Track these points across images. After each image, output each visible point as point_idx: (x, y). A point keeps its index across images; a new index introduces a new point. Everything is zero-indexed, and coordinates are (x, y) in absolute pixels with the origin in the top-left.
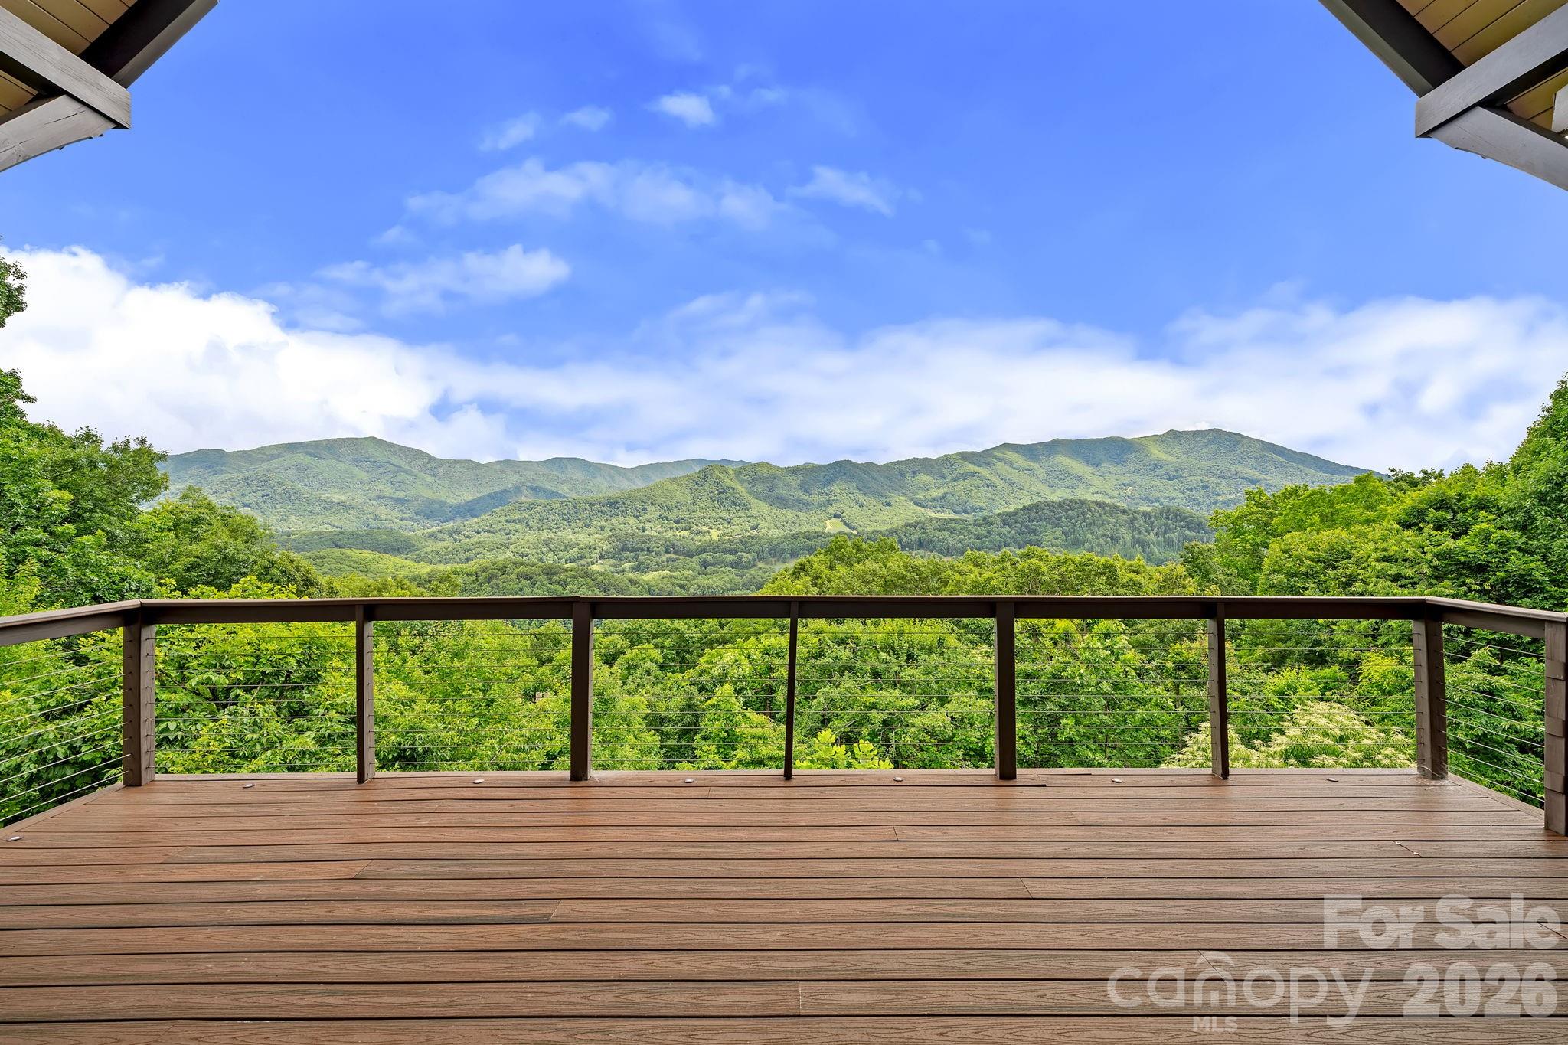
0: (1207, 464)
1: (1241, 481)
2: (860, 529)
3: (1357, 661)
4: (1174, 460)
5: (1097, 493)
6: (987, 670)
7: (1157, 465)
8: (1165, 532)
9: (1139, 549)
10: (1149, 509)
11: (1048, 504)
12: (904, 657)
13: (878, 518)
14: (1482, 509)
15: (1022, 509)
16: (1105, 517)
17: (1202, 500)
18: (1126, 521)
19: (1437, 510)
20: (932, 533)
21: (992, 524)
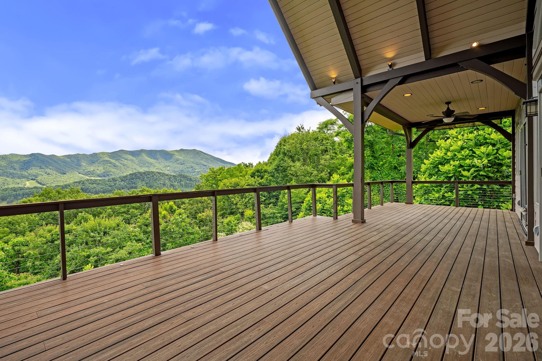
0: (192, 160)
1: (202, 165)
2: (48, 185)
3: (243, 212)
4: (183, 158)
5: (157, 169)
6: (137, 233)
7: (177, 160)
8: (180, 182)
9: (172, 187)
10: (175, 174)
11: (139, 173)
12: (102, 233)
13: (58, 180)
14: (265, 172)
15: (129, 175)
16: (161, 177)
17: (191, 171)
18: (168, 178)
19: (257, 172)
20: (88, 185)
21: (116, 181)
